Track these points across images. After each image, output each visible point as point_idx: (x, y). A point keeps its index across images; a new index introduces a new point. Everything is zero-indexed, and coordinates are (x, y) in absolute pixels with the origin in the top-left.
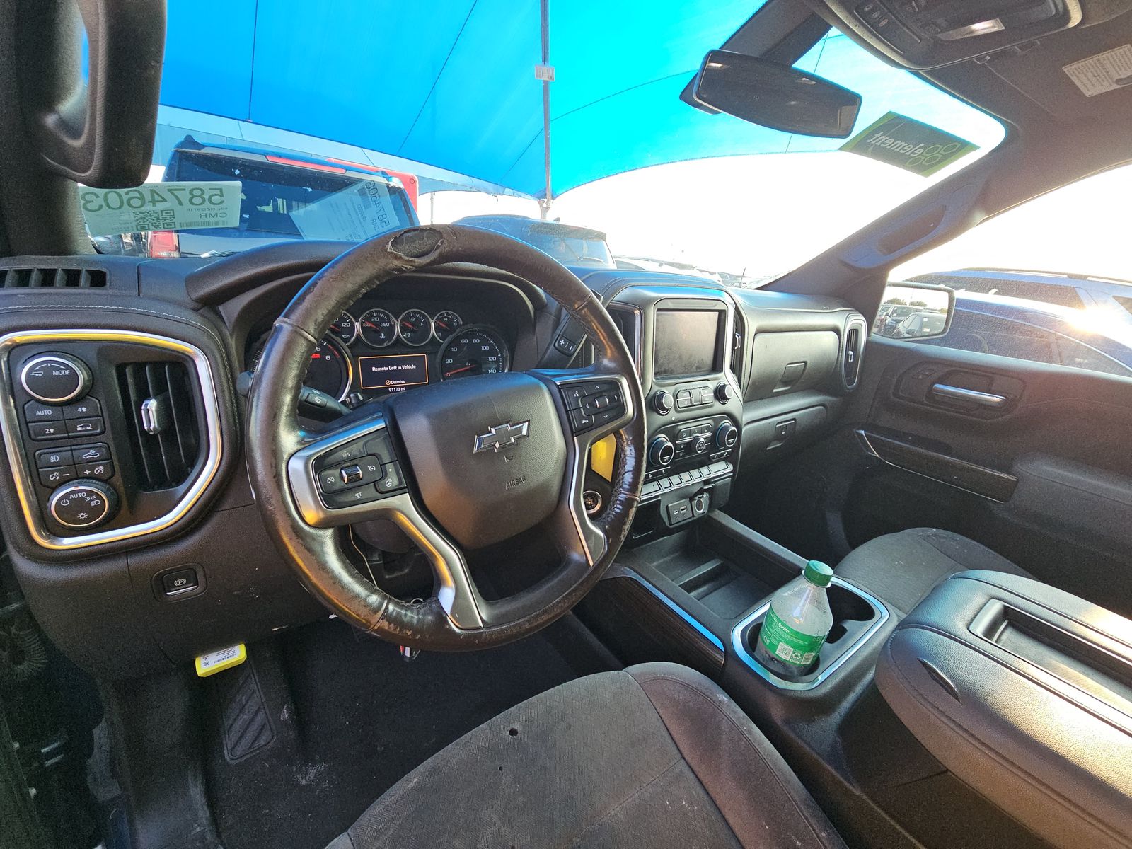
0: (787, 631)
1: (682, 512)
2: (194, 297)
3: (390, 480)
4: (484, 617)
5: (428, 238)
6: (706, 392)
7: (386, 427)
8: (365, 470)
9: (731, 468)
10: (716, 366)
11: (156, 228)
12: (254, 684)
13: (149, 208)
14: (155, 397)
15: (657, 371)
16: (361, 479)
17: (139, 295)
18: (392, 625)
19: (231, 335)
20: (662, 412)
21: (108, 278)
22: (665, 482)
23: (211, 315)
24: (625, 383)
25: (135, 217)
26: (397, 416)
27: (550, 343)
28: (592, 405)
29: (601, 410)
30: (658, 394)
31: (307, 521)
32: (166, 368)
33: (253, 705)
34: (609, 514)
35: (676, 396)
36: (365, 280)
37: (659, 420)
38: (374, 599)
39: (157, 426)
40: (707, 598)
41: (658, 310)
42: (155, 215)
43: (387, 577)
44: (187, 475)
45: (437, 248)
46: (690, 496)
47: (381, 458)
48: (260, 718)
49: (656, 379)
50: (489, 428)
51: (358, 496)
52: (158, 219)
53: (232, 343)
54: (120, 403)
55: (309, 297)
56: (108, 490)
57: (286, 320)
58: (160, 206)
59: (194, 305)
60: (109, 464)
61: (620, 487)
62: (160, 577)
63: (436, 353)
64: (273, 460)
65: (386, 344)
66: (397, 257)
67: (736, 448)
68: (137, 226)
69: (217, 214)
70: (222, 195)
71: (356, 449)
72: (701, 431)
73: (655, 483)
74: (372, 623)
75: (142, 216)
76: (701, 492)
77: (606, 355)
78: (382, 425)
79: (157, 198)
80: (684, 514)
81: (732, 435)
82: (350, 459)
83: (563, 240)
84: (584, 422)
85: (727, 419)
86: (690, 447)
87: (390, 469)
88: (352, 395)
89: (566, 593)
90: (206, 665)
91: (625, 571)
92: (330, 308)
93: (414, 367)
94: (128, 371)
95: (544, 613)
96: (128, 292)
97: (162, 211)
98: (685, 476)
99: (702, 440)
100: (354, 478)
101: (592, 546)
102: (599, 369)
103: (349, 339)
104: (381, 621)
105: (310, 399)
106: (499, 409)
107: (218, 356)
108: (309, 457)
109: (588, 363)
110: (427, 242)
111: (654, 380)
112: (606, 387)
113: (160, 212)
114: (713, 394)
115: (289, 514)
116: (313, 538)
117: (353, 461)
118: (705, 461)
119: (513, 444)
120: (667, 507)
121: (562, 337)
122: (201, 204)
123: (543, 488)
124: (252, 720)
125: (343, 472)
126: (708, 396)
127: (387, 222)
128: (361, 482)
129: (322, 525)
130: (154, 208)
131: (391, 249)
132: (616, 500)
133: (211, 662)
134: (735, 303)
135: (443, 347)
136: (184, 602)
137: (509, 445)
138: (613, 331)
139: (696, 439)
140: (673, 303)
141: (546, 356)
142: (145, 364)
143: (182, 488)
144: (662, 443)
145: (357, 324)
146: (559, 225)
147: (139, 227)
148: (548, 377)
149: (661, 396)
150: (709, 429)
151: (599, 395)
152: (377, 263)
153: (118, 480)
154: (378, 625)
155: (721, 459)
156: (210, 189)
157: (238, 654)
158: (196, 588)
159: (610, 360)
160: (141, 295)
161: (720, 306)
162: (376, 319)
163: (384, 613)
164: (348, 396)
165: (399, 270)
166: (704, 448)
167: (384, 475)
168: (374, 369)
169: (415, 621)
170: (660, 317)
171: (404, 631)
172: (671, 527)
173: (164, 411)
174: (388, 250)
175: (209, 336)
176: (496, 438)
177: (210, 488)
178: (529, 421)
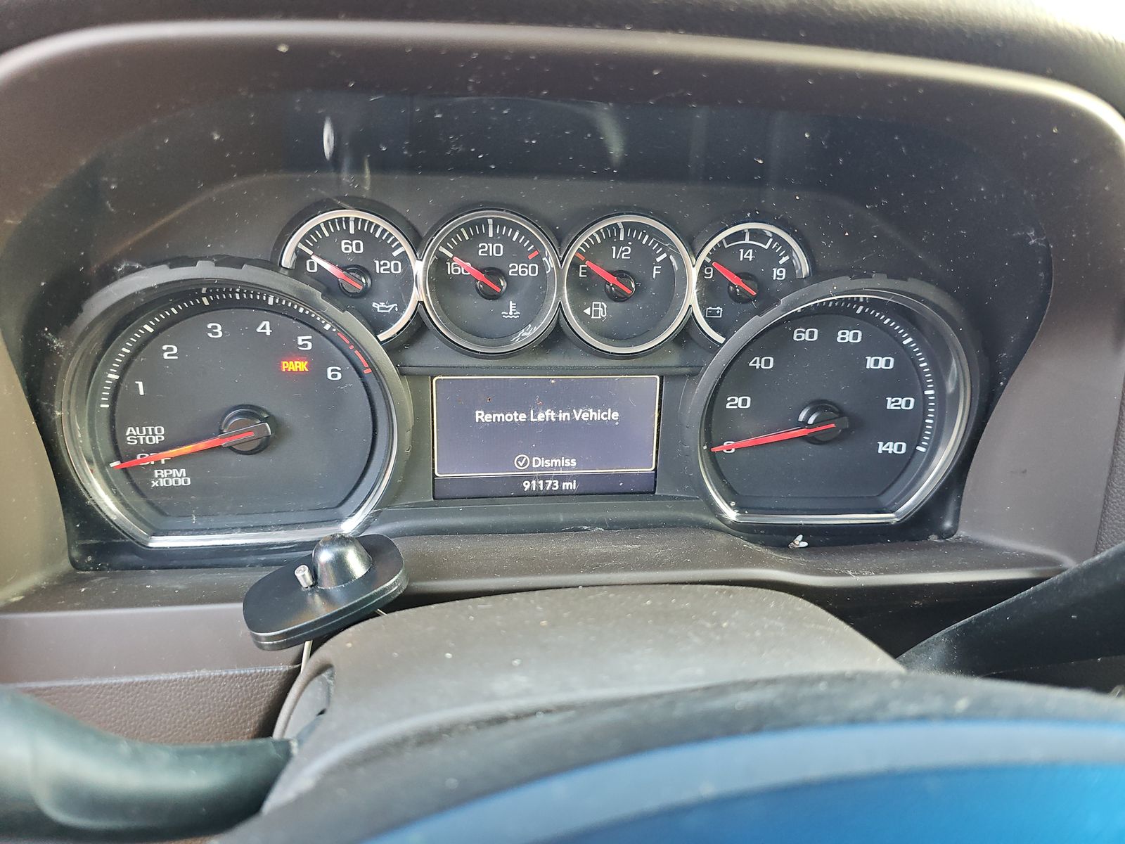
63: (694, 375)
65: (516, 338)
93: (613, 415)
103: (392, 317)
135: (722, 358)
162: (492, 250)
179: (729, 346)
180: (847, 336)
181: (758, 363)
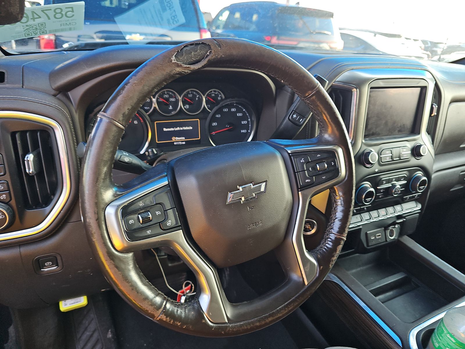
0: (454, 341)
1: (377, 237)
2: (53, 87)
3: (170, 221)
4: (229, 315)
5: (201, 49)
6: (405, 150)
7: (169, 184)
8: (154, 214)
9: (419, 206)
10: (415, 130)
11: (36, 35)
12: (92, 315)
13: (31, 22)
14: (32, 153)
15: (367, 134)
16: (151, 221)
17: (23, 87)
18: (168, 318)
19: (76, 112)
20: (368, 166)
21: (6, 76)
22: (366, 216)
23: (64, 99)
24: (340, 151)
25: (24, 29)
26: (176, 176)
27: (286, 116)
28: (314, 168)
29: (320, 172)
30: (366, 151)
31: (117, 248)
32: (38, 134)
33: (92, 327)
34: (322, 247)
35: (379, 154)
36: (156, 83)
37: (365, 171)
38: (158, 300)
39: (34, 171)
40: (390, 302)
41: (371, 88)
42: (35, 27)
43: (170, 265)
44: (51, 200)
45: (207, 57)
46: (384, 225)
47: (165, 206)
48: (96, 335)
49: (365, 140)
50: (238, 186)
51: (149, 232)
52: (36, 29)
53: (76, 116)
54: (14, 157)
55: (119, 98)
56: (8, 209)
57: (105, 114)
58: (38, 21)
59: (53, 92)
60: (8, 193)
61: (331, 229)
62: (38, 260)
63: (206, 119)
64: (96, 209)
65: (173, 113)
66: (178, 66)
67: (425, 193)
68: (25, 34)
69: (70, 23)
70: (73, 11)
71: (148, 201)
72: (398, 180)
73: (358, 216)
74: (155, 316)
75: (28, 27)
76: (394, 224)
77: (327, 131)
78: (166, 183)
79: (36, 16)
80: (379, 239)
81: (423, 183)
82: (144, 208)
83: (301, 19)
84: (307, 181)
85: (419, 170)
86: (388, 191)
87: (170, 213)
88: (150, 150)
89: (286, 303)
90: (65, 306)
91: (331, 277)
92: (133, 104)
93: (191, 128)
94: (17, 136)
95: (270, 315)
96: (16, 86)
97: (39, 24)
98: (382, 211)
99: (399, 186)
100: (146, 220)
101: (307, 270)
102: (321, 141)
103: (149, 110)
104: (161, 315)
105: (121, 159)
106: (245, 172)
107: (67, 126)
108: (118, 206)
109: (312, 135)
110: (200, 51)
111: (363, 141)
112: (325, 155)
113: (37, 25)
114: (410, 152)
115: (105, 244)
116: (120, 259)
117: (146, 209)
118: (400, 201)
119: (254, 198)
120: (366, 234)
121: (295, 112)
122: (61, 18)
123: (274, 229)
124: (91, 336)
125: (139, 216)
126: (406, 153)
127: (177, 21)
128: (151, 223)
129: (125, 251)
130: (34, 23)
131: (174, 60)
132: (328, 238)
133: (68, 304)
134: (435, 80)
135: (211, 115)
136: (51, 274)
137: (251, 199)
138: (334, 113)
139: (394, 186)
140: (383, 82)
141: (282, 126)
142: (26, 132)
143: (48, 208)
144: (366, 188)
145: (154, 100)
146: (299, 8)
147: (26, 34)
148: (282, 147)
149: (369, 153)
150: (405, 178)
151: (320, 161)
152: (164, 70)
153: (13, 202)
154: (159, 318)
155: (412, 199)
156: (66, 8)
157: (82, 301)
158: (57, 268)
159: (330, 135)
160: (24, 87)
161: (422, 84)
162: (166, 96)
163: (163, 310)
164: (147, 150)
165: (180, 73)
166: (399, 192)
167: (166, 218)
168: (165, 129)
169: (183, 315)
170: (372, 94)
171: (176, 323)
172: (369, 248)
173: (38, 161)
174: (173, 62)
175: (63, 113)
176: (242, 194)
177: (64, 209)
178: (266, 181)
179: (212, 112)
180: (233, 110)
181: (217, 116)
